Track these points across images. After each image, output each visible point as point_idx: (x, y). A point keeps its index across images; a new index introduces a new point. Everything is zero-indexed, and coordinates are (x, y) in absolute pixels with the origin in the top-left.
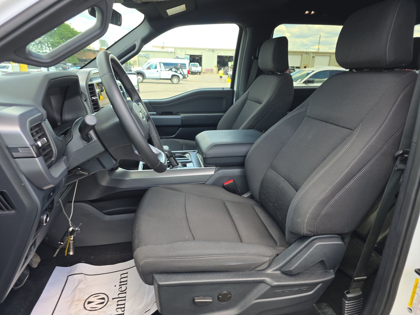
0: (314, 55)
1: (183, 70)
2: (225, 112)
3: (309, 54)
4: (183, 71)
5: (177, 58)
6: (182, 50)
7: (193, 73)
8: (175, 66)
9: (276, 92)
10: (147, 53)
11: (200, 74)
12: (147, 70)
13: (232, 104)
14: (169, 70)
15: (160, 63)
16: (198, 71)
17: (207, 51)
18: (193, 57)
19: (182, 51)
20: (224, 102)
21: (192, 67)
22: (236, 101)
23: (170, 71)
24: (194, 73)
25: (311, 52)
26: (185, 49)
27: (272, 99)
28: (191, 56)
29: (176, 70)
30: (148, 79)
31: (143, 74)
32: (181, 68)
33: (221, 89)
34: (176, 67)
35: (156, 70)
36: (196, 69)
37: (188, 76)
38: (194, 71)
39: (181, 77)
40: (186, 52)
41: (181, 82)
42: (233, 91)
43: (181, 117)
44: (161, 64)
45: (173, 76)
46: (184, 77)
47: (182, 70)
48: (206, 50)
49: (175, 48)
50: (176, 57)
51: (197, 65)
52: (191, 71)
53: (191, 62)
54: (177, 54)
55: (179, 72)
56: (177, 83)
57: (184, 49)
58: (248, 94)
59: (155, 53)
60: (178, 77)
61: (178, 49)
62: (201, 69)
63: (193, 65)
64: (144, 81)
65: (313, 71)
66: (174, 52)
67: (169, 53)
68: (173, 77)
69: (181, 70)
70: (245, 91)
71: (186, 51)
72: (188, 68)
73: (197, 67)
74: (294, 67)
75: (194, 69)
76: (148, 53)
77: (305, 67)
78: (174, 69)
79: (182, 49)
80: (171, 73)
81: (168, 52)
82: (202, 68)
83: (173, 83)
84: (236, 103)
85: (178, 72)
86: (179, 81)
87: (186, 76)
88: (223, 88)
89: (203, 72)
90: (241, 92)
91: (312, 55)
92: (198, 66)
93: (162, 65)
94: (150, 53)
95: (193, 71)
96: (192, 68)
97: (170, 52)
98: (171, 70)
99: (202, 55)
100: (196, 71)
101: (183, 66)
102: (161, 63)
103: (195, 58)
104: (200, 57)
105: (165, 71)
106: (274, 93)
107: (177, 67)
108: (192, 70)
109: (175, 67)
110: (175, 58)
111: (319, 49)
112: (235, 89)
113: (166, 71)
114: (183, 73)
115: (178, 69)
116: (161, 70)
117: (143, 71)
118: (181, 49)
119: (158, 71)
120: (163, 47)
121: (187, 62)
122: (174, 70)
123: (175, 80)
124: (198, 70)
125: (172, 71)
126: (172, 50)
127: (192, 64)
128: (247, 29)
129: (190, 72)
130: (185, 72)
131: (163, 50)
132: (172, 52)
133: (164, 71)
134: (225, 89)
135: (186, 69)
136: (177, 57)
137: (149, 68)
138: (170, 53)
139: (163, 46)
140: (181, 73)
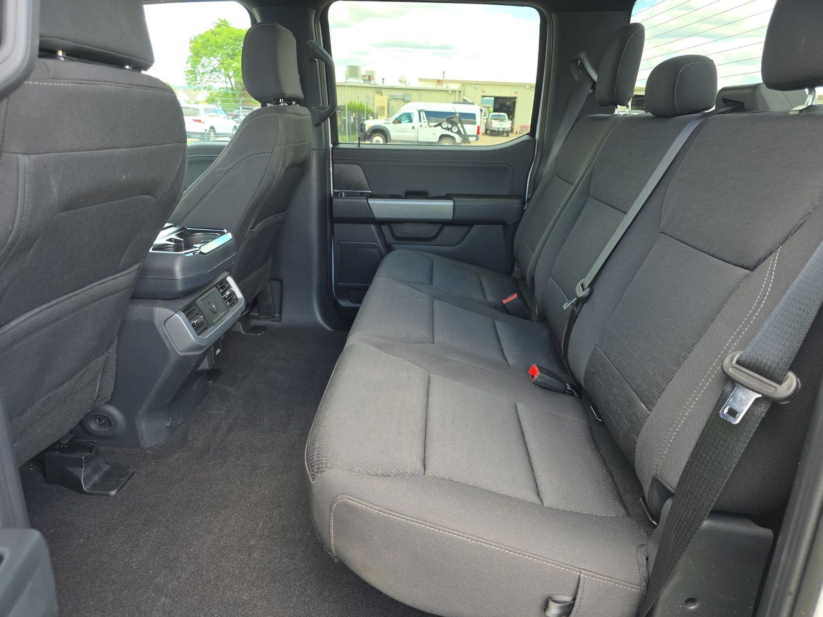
1: (464, 125)
5: (465, 102)
6: (477, 86)
7: (494, 133)
10: (406, 92)
11: (508, 136)
12: (393, 125)
14: (435, 126)
15: (419, 111)
16: (504, 129)
17: (528, 88)
18: (500, 101)
19: (477, 88)
21: (493, 121)
23: (439, 127)
24: (496, 133)
26: (484, 85)
28: (497, 99)
29: (450, 126)
30: (395, 141)
31: (385, 131)
32: (460, 122)
34: (451, 119)
35: (411, 125)
36: (501, 125)
37: (476, 139)
38: (497, 130)
39: (459, 139)
40: (483, 92)
44: (421, 113)
45: (443, 137)
47: (462, 127)
48: (525, 86)
49: (464, 84)
50: (462, 101)
51: (502, 117)
52: (490, 129)
53: (495, 110)
54: (464, 95)
55: (455, 129)
57: (481, 84)
59: (422, 93)
60: (453, 139)
61: (467, 84)
62: (510, 126)
63: (496, 118)
66: (460, 92)
67: (450, 92)
68: (443, 139)
69: (459, 125)
71: (485, 88)
72: (479, 123)
73: (502, 120)
75: (496, 125)
76: (409, 92)
78: (446, 123)
79: (477, 84)
80: (440, 131)
81: (448, 91)
82: (512, 124)
85: (453, 130)
89: (515, 131)
92: (506, 119)
93: (423, 114)
94: (412, 93)
95: (493, 129)
96: (491, 123)
97: (452, 91)
98: (440, 125)
99: (515, 98)
100: (501, 130)
101: (469, 118)
102: (422, 111)
103: (506, 103)
104: (512, 100)
105: (428, 126)
107: (453, 120)
108: (492, 127)
109: (448, 119)
113: (430, 127)
114: (463, 133)
115: (454, 124)
116: (421, 126)
117: (386, 126)
118: (475, 84)
119: (415, 128)
120: (439, 81)
122: (445, 125)
124: (504, 127)
125: (442, 127)
126: (456, 87)
127: (493, 115)
129: (488, 132)
130: (471, 129)
131: (439, 87)
132: (455, 91)
133: (426, 127)
135: (474, 124)
136: (464, 100)
137: (398, 121)
138: (451, 94)
139: (441, 78)
140: (459, 132)
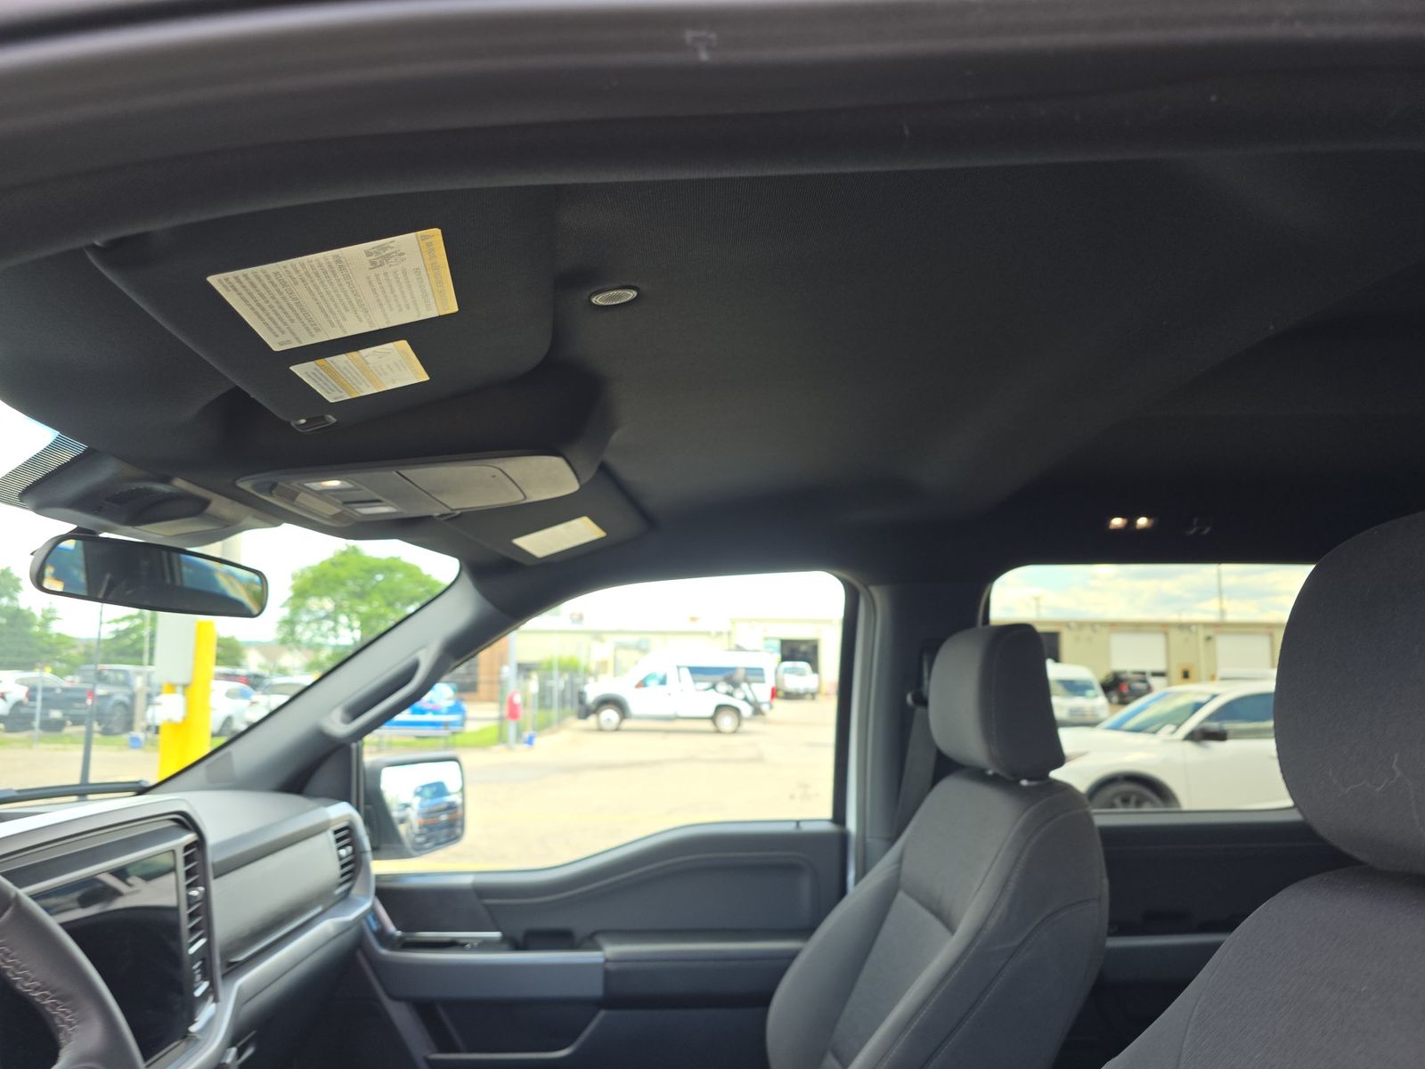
0: (1210, 632)
1: (753, 686)
2: (806, 932)
3: (1190, 631)
4: (752, 692)
5: (739, 648)
6: (754, 624)
7: (790, 695)
8: (730, 677)
9: (1011, 886)
10: (642, 637)
11: (813, 699)
12: (635, 690)
13: (843, 891)
14: (706, 689)
15: (678, 667)
16: (807, 688)
18: (791, 645)
19: (755, 627)
20: (805, 885)
21: (787, 676)
22: (857, 880)
23: (712, 691)
24: (795, 696)
25: (1197, 624)
26: (765, 621)
27: (992, 923)
28: (784, 643)
29: (731, 689)
30: (639, 718)
31: (622, 702)
32: (746, 680)
33: (790, 828)
35: (664, 689)
36: (802, 682)
37: (771, 707)
38: (794, 690)
39: (746, 710)
40: (767, 633)
41: (746, 726)
42: (843, 838)
43: (601, 960)
44: (682, 670)
45: (720, 708)
46: (757, 711)
47: (750, 688)
48: (831, 623)
49: (731, 621)
50: (733, 647)
51: (801, 670)
52: (784, 689)
53: (784, 659)
54: (738, 637)
55: (739, 694)
56: (735, 732)
57: (762, 623)
58: (900, 860)
59: (669, 638)
60: (737, 711)
61: (739, 621)
62: (815, 683)
63: (791, 671)
64: (627, 724)
65: (1214, 696)
66: (729, 634)
67: (713, 634)
68: (721, 711)
69: (744, 686)
70: (892, 840)
71: (767, 628)
72: (770, 683)
73: (802, 674)
74: (1143, 673)
75: (792, 683)
76: (648, 637)
77: (1186, 675)
78: (724, 684)
79: (755, 621)
81: (709, 633)
82: (819, 679)
83: (718, 732)
84: (860, 891)
85: (736, 694)
86: (739, 725)
87: (765, 708)
88: (798, 822)
89: (821, 690)
90: (875, 843)
91: (1202, 633)
92: (806, 672)
93: (685, 672)
94: (653, 638)
95: (788, 689)
96: (785, 680)
97: (717, 633)
98: (714, 687)
99: (818, 640)
100: (802, 690)
101: (755, 674)
102: (684, 667)
103: (799, 648)
104: (813, 645)
105: (694, 690)
106: (1004, 887)
107: (736, 678)
108: (786, 686)
109: (726, 678)
110: (729, 650)
111: (1222, 612)
112: (852, 824)
113: (698, 690)
114: (752, 699)
115: (736, 685)
116: (682, 690)
117: (624, 694)
118: (751, 621)
119: (671, 693)
121: (770, 660)
122: (723, 687)
123: (727, 721)
124: (807, 686)
125: (717, 691)
126: (722, 626)
127: (786, 668)
128: (875, 591)
129: (779, 694)
130: (762, 692)
131: (694, 627)
132: (722, 633)
133: (691, 690)
134: (806, 828)
135: (763, 682)
136: (738, 646)
137: (642, 684)
138: (715, 636)
140: (746, 699)
